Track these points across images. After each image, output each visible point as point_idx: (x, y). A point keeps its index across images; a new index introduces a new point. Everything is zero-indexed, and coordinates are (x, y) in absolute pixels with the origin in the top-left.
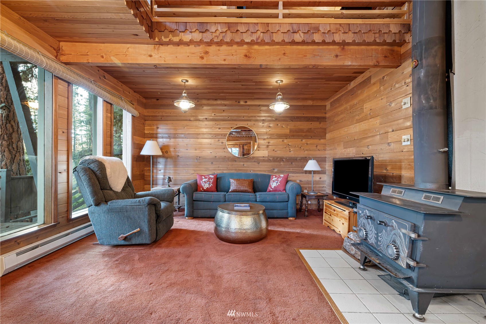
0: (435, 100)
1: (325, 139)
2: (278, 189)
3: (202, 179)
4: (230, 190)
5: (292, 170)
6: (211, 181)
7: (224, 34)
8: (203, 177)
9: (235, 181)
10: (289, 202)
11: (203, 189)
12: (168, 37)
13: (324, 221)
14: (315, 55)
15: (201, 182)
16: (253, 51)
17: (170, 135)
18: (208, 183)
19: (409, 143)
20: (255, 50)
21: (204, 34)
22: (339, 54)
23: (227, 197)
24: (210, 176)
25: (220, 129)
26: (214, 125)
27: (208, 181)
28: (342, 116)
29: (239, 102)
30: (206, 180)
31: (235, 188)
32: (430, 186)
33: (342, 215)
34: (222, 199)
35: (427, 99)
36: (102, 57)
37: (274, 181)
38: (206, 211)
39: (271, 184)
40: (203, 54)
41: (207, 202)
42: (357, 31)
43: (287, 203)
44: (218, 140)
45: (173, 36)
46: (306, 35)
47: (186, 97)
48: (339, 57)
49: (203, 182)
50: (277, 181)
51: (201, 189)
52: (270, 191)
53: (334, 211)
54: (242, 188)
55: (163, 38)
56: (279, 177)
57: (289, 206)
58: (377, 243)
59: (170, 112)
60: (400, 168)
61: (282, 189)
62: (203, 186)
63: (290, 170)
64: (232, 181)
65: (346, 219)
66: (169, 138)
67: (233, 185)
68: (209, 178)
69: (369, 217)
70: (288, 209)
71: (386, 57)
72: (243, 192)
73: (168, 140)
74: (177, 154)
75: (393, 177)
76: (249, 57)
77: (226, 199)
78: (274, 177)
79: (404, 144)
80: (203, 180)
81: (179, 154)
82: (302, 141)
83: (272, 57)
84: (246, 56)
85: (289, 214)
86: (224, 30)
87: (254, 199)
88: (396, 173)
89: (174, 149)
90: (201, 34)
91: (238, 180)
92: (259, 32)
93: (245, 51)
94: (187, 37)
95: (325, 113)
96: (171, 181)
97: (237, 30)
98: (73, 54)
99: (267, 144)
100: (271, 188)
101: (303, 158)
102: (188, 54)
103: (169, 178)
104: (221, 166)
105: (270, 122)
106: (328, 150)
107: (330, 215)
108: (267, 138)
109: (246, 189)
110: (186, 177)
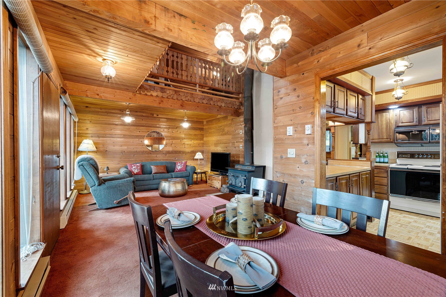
0: (249, 138)
1: (203, 140)
2: (182, 170)
3: (132, 167)
4: (153, 173)
5: (186, 158)
6: (139, 168)
7: (173, 95)
8: (133, 165)
9: (155, 167)
10: (190, 176)
11: (134, 173)
12: (144, 92)
13: (208, 184)
14: (210, 109)
15: (132, 169)
16: (184, 103)
17: (98, 135)
18: (137, 169)
19: (242, 148)
20: (185, 103)
21: (164, 93)
22: (219, 109)
23: (154, 177)
24: (137, 164)
25: (139, 132)
26: (135, 129)
27: (136, 168)
28: (213, 130)
29: (153, 115)
30: (135, 167)
31: (156, 171)
32: (248, 164)
33: (218, 179)
34: (152, 178)
35: (248, 137)
36: (98, 95)
37: (179, 166)
38: (142, 187)
39: (177, 167)
40: (160, 102)
41: (142, 181)
42: (226, 102)
43: (188, 177)
44: (139, 140)
45: (147, 92)
46: (208, 101)
47: (129, 114)
48: (219, 111)
49: (133, 169)
50: (181, 166)
51: (133, 173)
52: (177, 172)
53: (214, 178)
54: (161, 171)
55: (141, 92)
56: (182, 163)
57: (190, 178)
58: (235, 184)
59: (99, 117)
60: (239, 157)
61: (184, 169)
62: (134, 171)
63: (185, 158)
64: (152, 167)
65: (220, 180)
66: (99, 137)
67: (154, 169)
68: (137, 166)
69: (233, 176)
70: (189, 181)
71: (234, 113)
72: (161, 173)
73: (98, 138)
74: (106, 149)
75: (237, 161)
76: (183, 106)
77: (154, 178)
78: (179, 163)
79: (240, 148)
80: (134, 167)
81: (107, 149)
82: (191, 141)
83: (193, 107)
84: (181, 105)
85: (190, 183)
86: (174, 93)
87: (171, 177)
88: (238, 159)
89: (103, 145)
90: (162, 93)
91: (157, 166)
92: (189, 97)
93: (181, 103)
94: (155, 94)
95: (203, 126)
96: (109, 170)
97: (180, 94)
98: (75, 90)
99: (171, 143)
100: (178, 170)
101: (192, 151)
102: (152, 101)
103: (108, 167)
104: (140, 157)
105: (173, 129)
106: (205, 147)
107: (212, 180)
108: (171, 139)
109: (163, 171)
110: (113, 166)
